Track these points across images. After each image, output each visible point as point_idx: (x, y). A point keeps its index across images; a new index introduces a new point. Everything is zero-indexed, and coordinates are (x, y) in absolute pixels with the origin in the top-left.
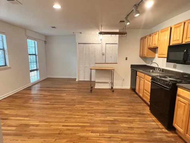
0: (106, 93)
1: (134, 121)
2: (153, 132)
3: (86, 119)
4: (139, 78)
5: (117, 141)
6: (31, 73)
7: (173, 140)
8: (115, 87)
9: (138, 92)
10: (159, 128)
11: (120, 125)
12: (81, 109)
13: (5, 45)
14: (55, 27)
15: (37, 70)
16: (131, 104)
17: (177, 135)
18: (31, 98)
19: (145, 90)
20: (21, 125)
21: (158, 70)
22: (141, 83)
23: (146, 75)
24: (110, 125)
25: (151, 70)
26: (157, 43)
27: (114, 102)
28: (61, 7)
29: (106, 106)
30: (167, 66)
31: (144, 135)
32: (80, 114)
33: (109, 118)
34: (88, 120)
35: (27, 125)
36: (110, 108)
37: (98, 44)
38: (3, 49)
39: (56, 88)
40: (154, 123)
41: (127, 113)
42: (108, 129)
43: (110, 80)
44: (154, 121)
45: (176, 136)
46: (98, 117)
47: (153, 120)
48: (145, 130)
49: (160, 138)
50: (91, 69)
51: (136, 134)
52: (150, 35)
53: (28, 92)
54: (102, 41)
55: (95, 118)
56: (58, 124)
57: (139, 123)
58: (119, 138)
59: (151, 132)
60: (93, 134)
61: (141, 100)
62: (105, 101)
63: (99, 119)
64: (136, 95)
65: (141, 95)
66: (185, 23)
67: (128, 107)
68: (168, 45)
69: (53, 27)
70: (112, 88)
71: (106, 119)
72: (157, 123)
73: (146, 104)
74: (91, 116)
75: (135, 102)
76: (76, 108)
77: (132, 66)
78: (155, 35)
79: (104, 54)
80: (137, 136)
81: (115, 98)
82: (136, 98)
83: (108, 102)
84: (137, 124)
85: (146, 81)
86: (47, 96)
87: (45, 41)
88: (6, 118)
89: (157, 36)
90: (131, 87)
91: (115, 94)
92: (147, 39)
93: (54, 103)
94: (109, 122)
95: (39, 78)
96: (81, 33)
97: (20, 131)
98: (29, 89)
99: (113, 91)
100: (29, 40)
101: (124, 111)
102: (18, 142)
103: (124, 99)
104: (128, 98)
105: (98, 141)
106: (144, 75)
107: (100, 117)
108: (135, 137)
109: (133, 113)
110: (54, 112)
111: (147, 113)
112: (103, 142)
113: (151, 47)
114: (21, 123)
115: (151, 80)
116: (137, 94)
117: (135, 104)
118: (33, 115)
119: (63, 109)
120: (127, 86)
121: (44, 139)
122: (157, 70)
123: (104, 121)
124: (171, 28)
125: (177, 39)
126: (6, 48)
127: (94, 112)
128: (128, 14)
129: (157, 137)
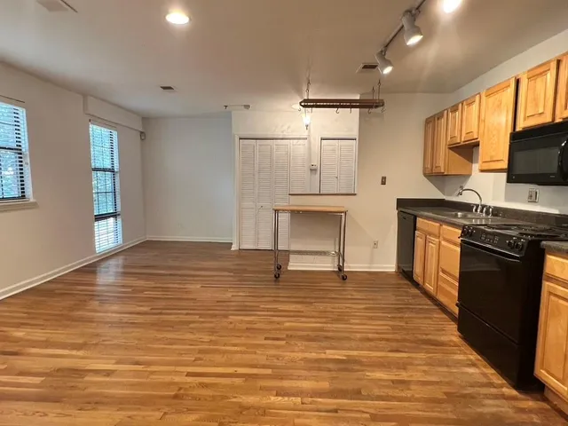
0: (323, 284)
1: (412, 364)
2: (472, 397)
3: (262, 354)
4: (424, 237)
5: (356, 420)
6: (96, 224)
7: (536, 419)
8: (349, 267)
9: (420, 280)
10: (491, 385)
11: (367, 374)
12: (244, 326)
13: (23, 138)
14: (170, 88)
15: (114, 215)
16: (400, 315)
17: (548, 407)
18: (92, 296)
19: (444, 271)
20: (59, 370)
21: (482, 211)
22: (429, 251)
23: (444, 226)
24: (334, 374)
25: (459, 214)
26: (475, 129)
27: (347, 308)
28: (190, 19)
29: (324, 320)
30: (507, 199)
31: (444, 405)
32: (243, 340)
33: (331, 354)
34: (265, 357)
35: (79, 372)
36: (334, 326)
37: (299, 139)
38: (18, 150)
39: (170, 268)
40: (472, 369)
41: (387, 340)
42: (328, 386)
43: (335, 244)
44: (474, 365)
45: (547, 410)
46: (296, 349)
47: (471, 360)
48: (446, 389)
49: (493, 414)
50: (277, 211)
51: (418, 400)
52: (454, 109)
53: (87, 278)
54: (309, 132)
55: (288, 354)
56: (172, 368)
57: (425, 368)
58: (364, 412)
59: (464, 396)
60: (280, 398)
61: (429, 302)
62: (321, 307)
63: (300, 355)
64: (415, 291)
65: (430, 287)
66: (559, 62)
67: (391, 323)
68: (510, 130)
69: (164, 88)
70: (340, 269)
71: (323, 356)
72: (484, 370)
73: (444, 316)
74: (278, 347)
75: (411, 310)
76: (231, 323)
77: (401, 203)
78: (469, 105)
79: (316, 170)
80: (419, 407)
81: (350, 297)
82: (414, 296)
83: (329, 309)
84: (420, 371)
85: (443, 243)
86: (142, 291)
87: (142, 133)
88: (15, 349)
89: (475, 107)
90: (398, 267)
91: (349, 286)
92: (443, 121)
93: (164, 311)
94: (331, 366)
95: (120, 241)
96: (247, 107)
97: (55, 388)
98: (91, 269)
99: (344, 278)
100: (95, 127)
101: (377, 333)
102: (46, 418)
103: (376, 299)
104: (389, 298)
105: (297, 421)
106: (438, 224)
107: (303, 351)
108: (413, 409)
109: (404, 340)
110: (162, 336)
111: (451, 341)
112: (313, 422)
113: (459, 141)
114: (59, 366)
115: (461, 236)
116: (416, 285)
117: (414, 315)
118: (96, 344)
119: (192, 325)
120: (388, 263)
121: (130, 413)
122: (476, 210)
123: (317, 361)
124: (518, 82)
125: (536, 113)
126: (25, 146)
127: (284, 336)
128: (388, 40)
129: (486, 410)
